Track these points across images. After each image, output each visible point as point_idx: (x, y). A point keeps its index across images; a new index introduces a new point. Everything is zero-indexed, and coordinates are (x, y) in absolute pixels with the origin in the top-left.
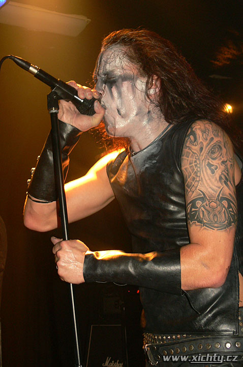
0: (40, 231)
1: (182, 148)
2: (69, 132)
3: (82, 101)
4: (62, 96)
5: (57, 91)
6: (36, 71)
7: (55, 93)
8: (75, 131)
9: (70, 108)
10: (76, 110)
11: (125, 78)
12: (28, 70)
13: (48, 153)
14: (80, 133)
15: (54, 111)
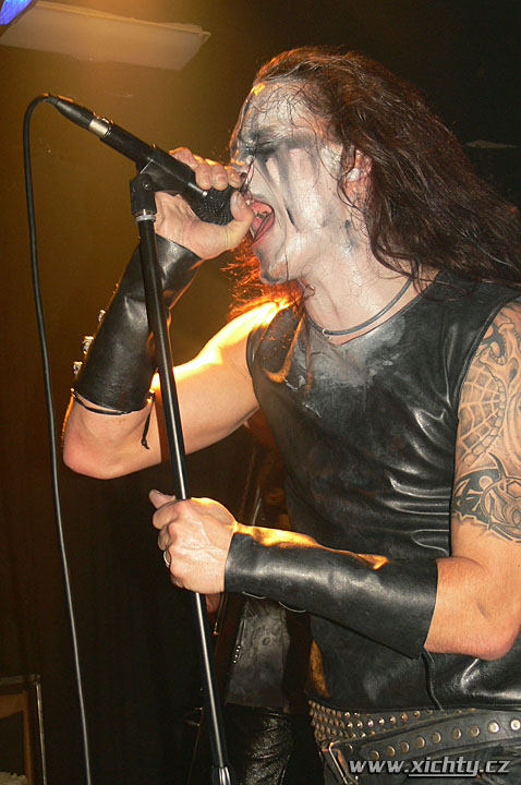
0: (98, 476)
1: (469, 363)
2: (174, 260)
3: (205, 194)
4: (162, 184)
5: (150, 173)
6: (104, 130)
7: (148, 178)
8: (188, 258)
9: (177, 207)
10: (191, 212)
11: (294, 143)
12: (87, 126)
13: (127, 305)
14: (199, 263)
15: (145, 216)
